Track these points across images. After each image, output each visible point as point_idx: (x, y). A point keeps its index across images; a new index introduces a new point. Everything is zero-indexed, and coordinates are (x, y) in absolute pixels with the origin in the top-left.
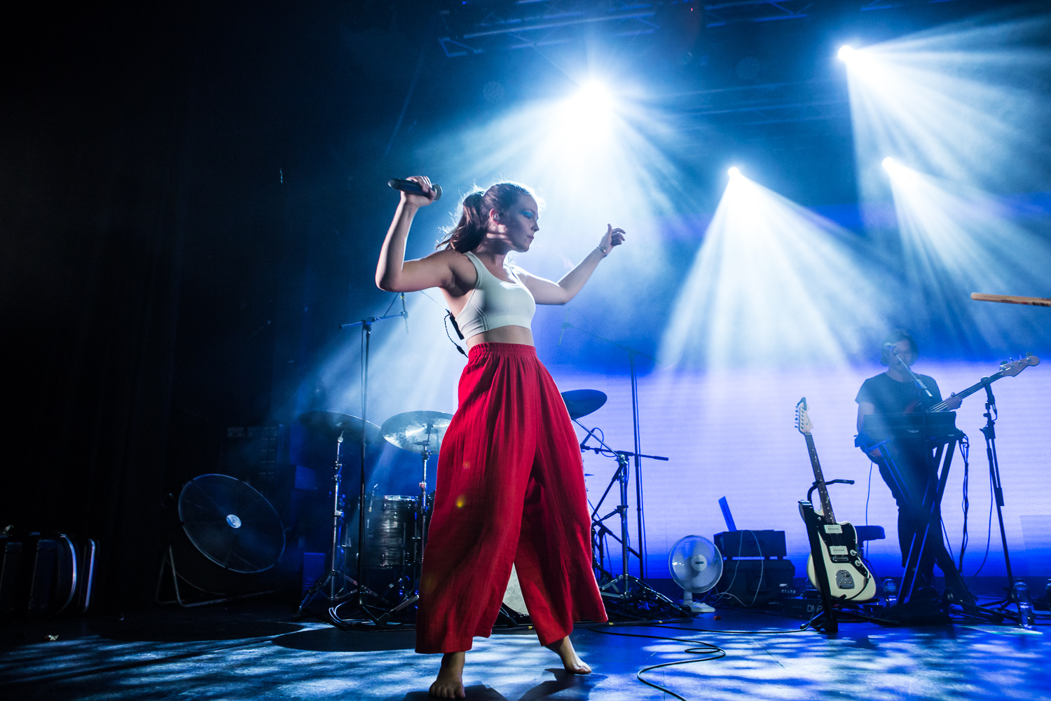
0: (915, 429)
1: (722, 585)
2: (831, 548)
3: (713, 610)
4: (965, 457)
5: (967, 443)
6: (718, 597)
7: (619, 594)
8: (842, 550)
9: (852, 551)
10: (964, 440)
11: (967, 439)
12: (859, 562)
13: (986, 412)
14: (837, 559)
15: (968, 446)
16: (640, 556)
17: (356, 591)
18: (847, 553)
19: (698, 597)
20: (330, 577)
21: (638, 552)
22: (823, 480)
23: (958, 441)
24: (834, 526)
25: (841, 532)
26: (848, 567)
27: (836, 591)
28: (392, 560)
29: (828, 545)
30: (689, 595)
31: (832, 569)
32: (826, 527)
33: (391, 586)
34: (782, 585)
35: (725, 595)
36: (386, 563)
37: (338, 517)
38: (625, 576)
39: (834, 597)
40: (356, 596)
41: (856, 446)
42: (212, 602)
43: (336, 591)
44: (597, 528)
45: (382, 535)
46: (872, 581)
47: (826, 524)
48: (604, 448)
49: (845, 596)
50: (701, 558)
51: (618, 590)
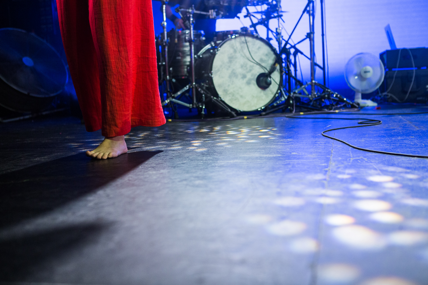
1: (384, 87)
3: (375, 104)
6: (380, 96)
7: (308, 95)
16: (323, 69)
19: (365, 96)
21: (322, 65)
30: (360, 96)
35: (385, 95)
38: (312, 82)
44: (292, 51)
50: (369, 68)
51: (306, 92)
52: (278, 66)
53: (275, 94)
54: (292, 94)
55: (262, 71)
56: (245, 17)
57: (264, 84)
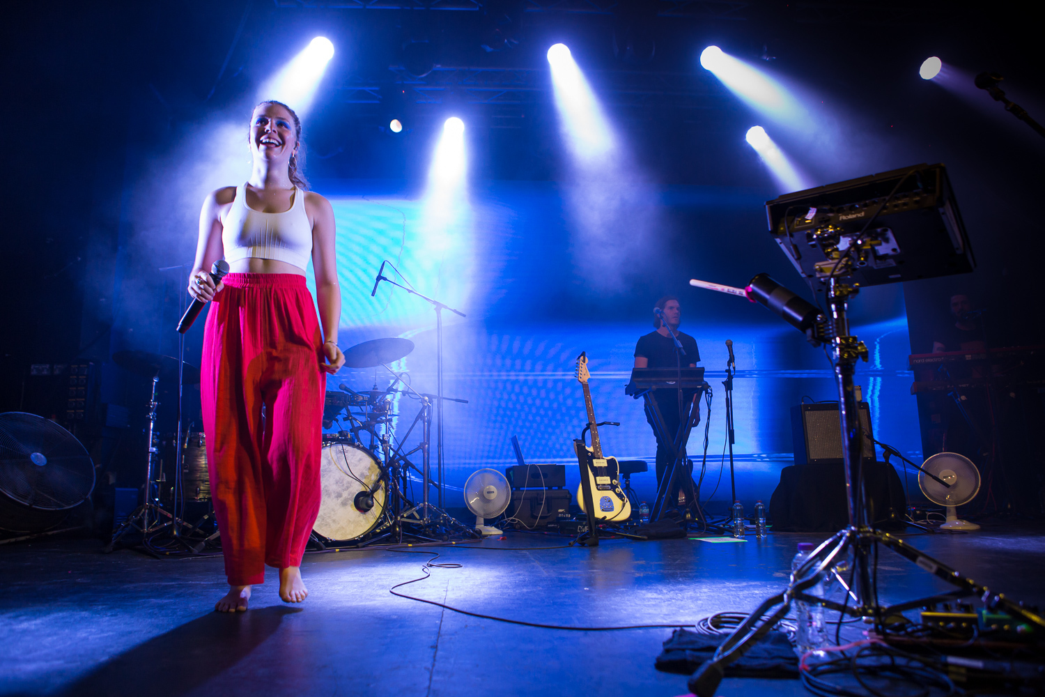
0: (673, 381)
1: (510, 510)
2: (597, 478)
3: (500, 532)
4: (709, 405)
5: (711, 393)
6: (506, 521)
7: (420, 520)
8: (606, 480)
9: (614, 481)
10: (709, 391)
11: (711, 390)
12: (619, 490)
13: (728, 368)
14: (601, 487)
15: (712, 396)
16: (439, 487)
17: (170, 523)
18: (610, 483)
19: (488, 522)
20: (143, 510)
22: (595, 422)
23: (704, 392)
24: (601, 460)
25: (606, 465)
26: (610, 494)
27: (599, 514)
28: (207, 493)
29: (595, 475)
30: (482, 520)
31: (597, 496)
32: (594, 461)
33: (206, 517)
34: (560, 511)
35: (512, 520)
36: (201, 496)
37: (153, 453)
38: (425, 504)
39: (598, 519)
40: (171, 528)
41: (626, 394)
42: (13, 540)
43: (150, 523)
44: (402, 462)
45: (196, 470)
46: (628, 505)
47: (595, 458)
48: (410, 391)
49: (605, 517)
50: (493, 488)
51: (418, 517)
52: (383, 484)
53: (378, 519)
54: (399, 518)
55: (362, 489)
56: (345, 419)
57: (365, 507)
